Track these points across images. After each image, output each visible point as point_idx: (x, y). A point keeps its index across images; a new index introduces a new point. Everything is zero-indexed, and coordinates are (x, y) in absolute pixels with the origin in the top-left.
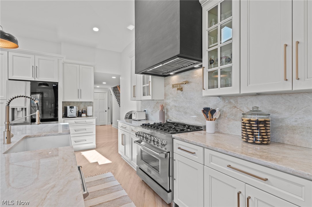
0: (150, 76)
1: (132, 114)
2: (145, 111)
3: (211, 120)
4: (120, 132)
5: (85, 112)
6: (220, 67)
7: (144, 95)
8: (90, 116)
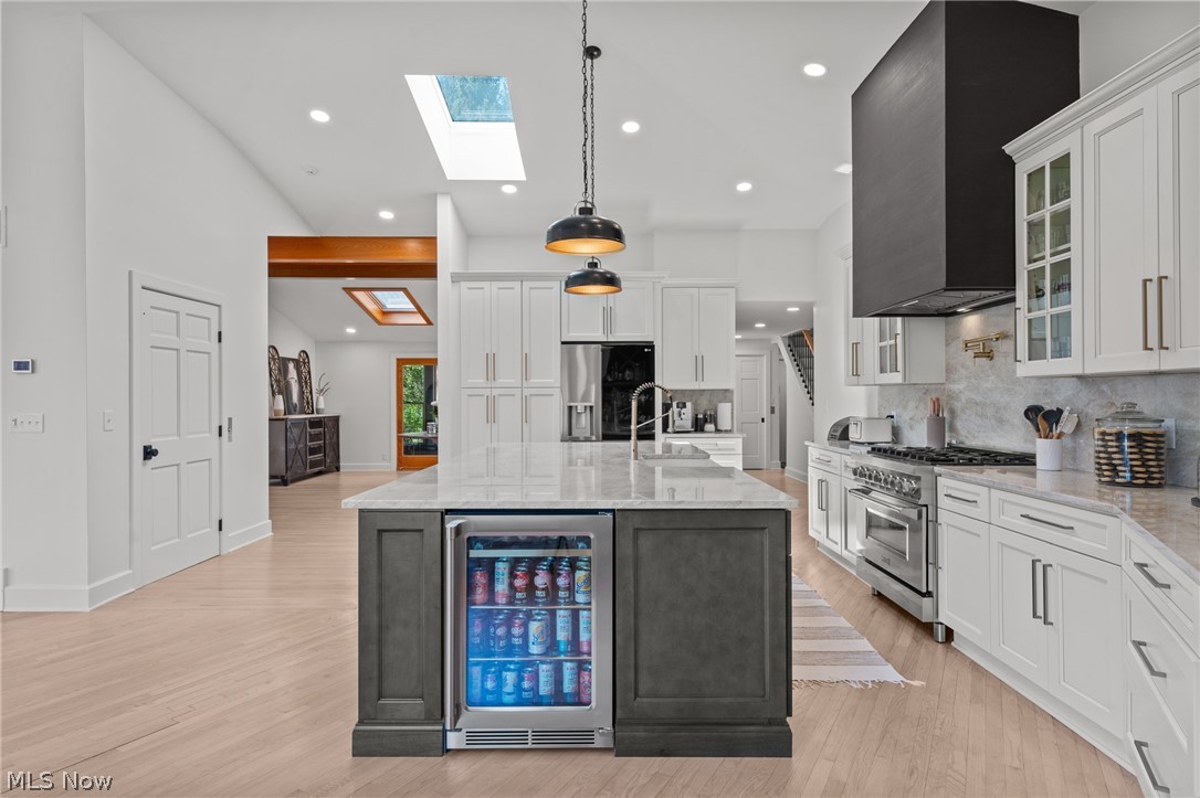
0: (899, 319)
1: (847, 427)
2: (892, 417)
3: (1047, 437)
4: (813, 476)
5: (713, 419)
6: (1050, 310)
7: (882, 370)
8: (726, 431)
